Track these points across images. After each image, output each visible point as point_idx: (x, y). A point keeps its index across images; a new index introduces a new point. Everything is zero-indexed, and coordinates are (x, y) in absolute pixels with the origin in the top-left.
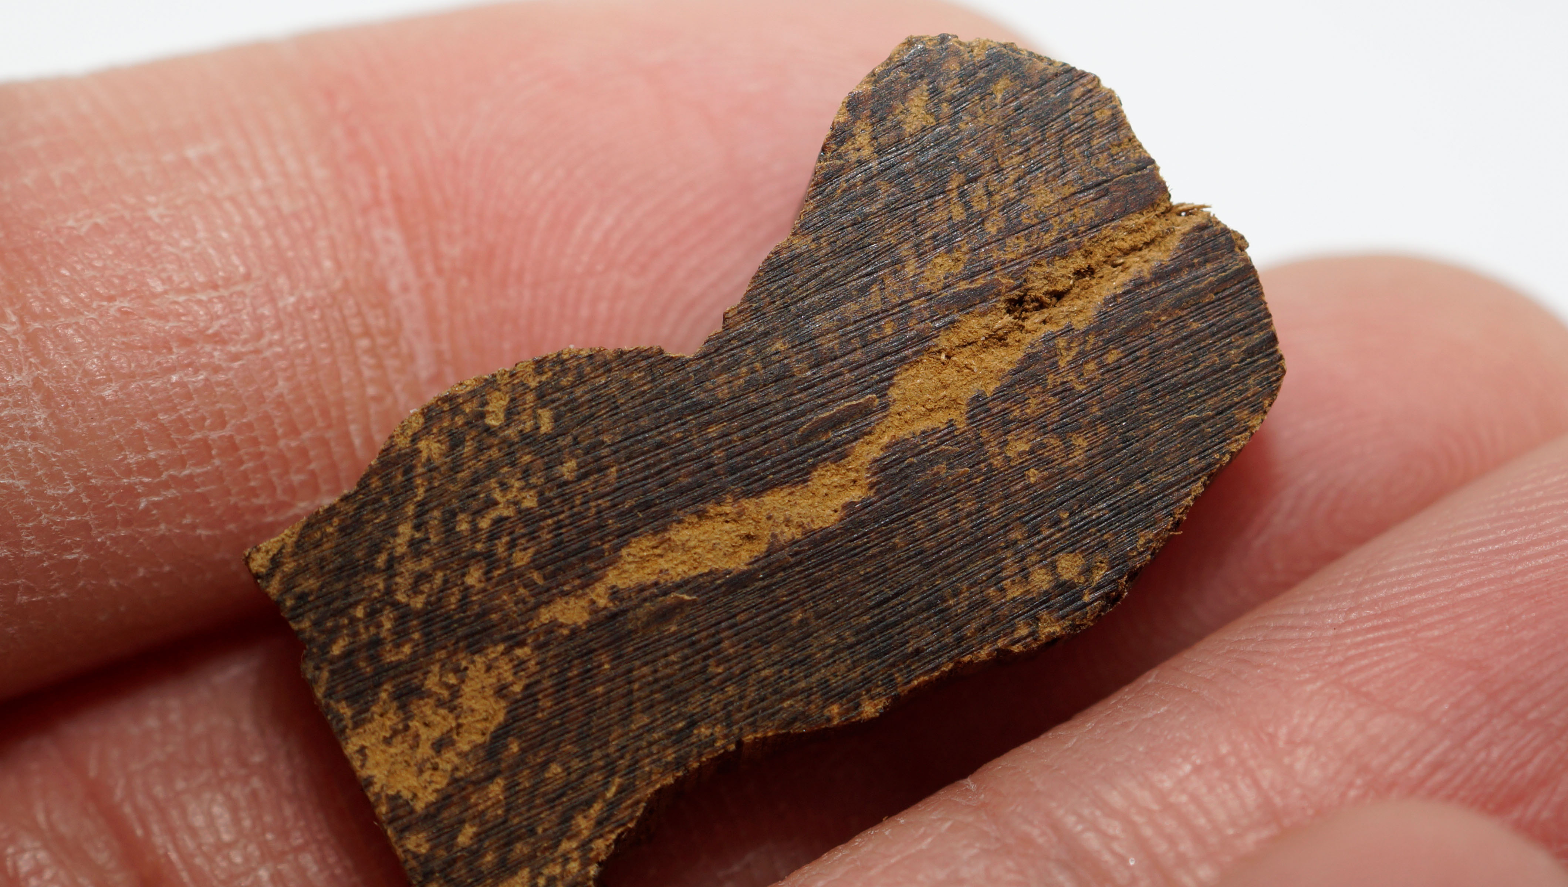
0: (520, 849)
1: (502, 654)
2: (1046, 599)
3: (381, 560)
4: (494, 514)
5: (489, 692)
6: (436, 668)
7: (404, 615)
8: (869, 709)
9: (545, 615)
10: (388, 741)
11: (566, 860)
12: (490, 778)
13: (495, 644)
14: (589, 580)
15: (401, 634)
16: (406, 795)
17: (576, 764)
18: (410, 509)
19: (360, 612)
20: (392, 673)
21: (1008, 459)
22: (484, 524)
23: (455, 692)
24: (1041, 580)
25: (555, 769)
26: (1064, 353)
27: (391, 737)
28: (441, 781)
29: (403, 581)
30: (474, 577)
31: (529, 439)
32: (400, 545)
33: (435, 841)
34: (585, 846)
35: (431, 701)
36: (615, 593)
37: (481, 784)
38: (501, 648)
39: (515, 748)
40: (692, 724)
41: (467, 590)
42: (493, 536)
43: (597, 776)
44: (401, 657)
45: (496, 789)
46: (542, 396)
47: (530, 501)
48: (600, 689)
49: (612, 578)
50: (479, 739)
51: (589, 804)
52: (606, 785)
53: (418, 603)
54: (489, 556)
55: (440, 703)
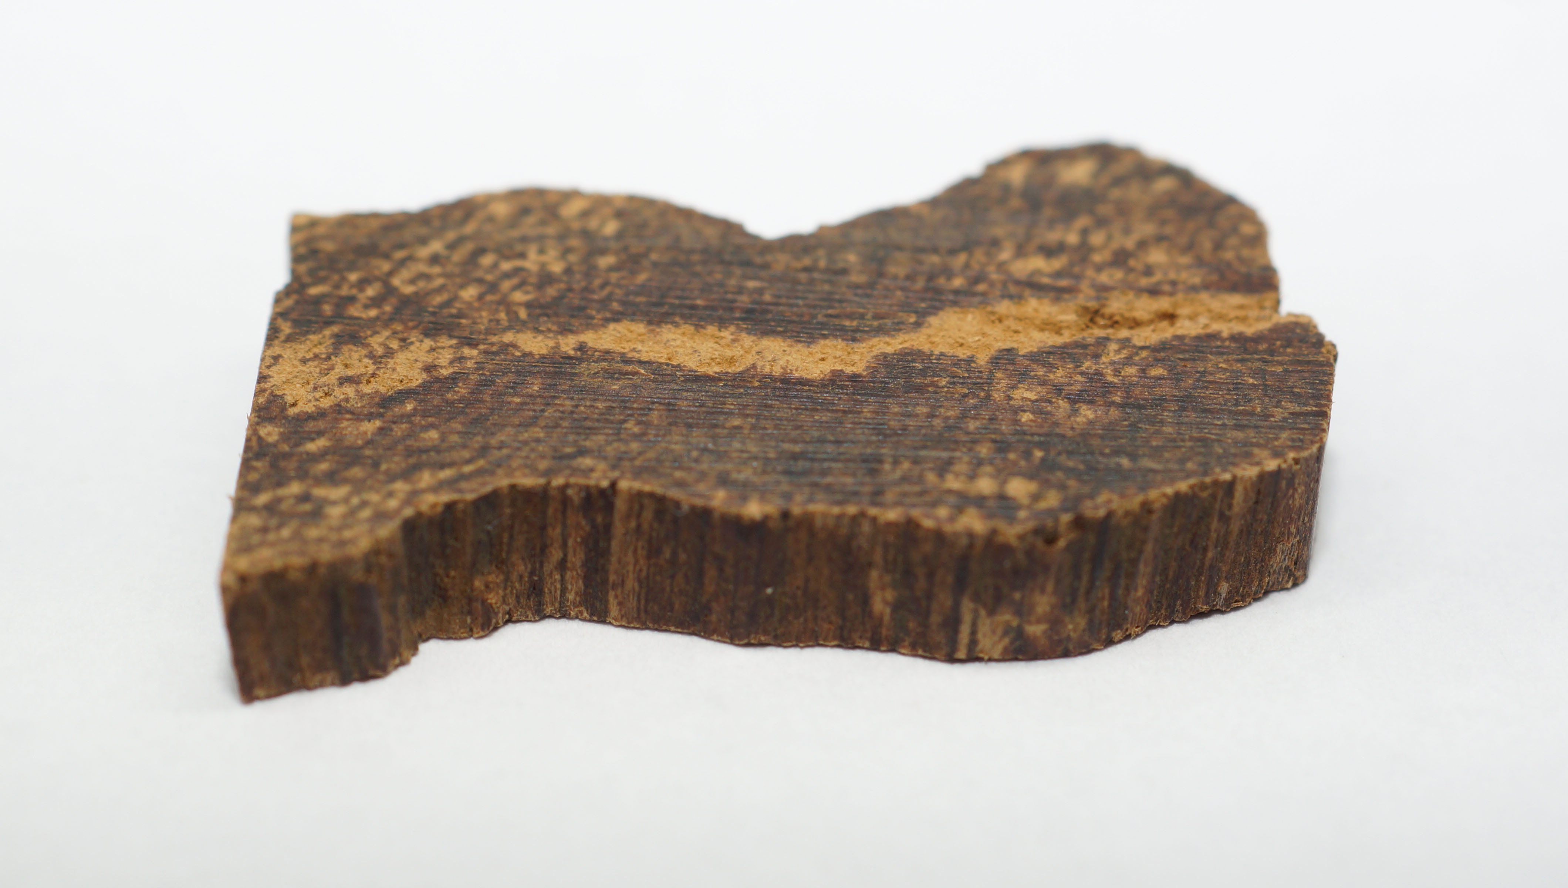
0: (357, 472)
1: (451, 347)
2: (980, 501)
3: (400, 255)
4: (518, 263)
5: (420, 365)
6: (386, 333)
7: (389, 291)
8: (754, 509)
9: (508, 337)
10: (304, 361)
11: (391, 494)
12: (370, 417)
13: (451, 337)
14: (565, 330)
15: (376, 302)
16: (289, 399)
17: (454, 438)
18: (451, 235)
19: (353, 277)
20: (346, 321)
21: (1010, 398)
22: (506, 266)
23: (389, 353)
24: (985, 485)
25: (434, 434)
26: (1112, 354)
27: (309, 360)
28: (326, 403)
29: (405, 274)
30: (470, 293)
31: (585, 234)
32: (424, 252)
33: (284, 438)
34: (414, 495)
35: (364, 352)
36: (581, 347)
37: (358, 417)
38: (454, 342)
39: (409, 407)
40: (582, 452)
41: (455, 298)
42: (507, 275)
43: (466, 454)
44: (364, 316)
45: (370, 427)
46: (620, 214)
47: (557, 268)
48: (517, 400)
49: (589, 338)
50: (383, 390)
51: (442, 466)
52: (468, 462)
53: (409, 290)
54: (493, 287)
55: (371, 356)
